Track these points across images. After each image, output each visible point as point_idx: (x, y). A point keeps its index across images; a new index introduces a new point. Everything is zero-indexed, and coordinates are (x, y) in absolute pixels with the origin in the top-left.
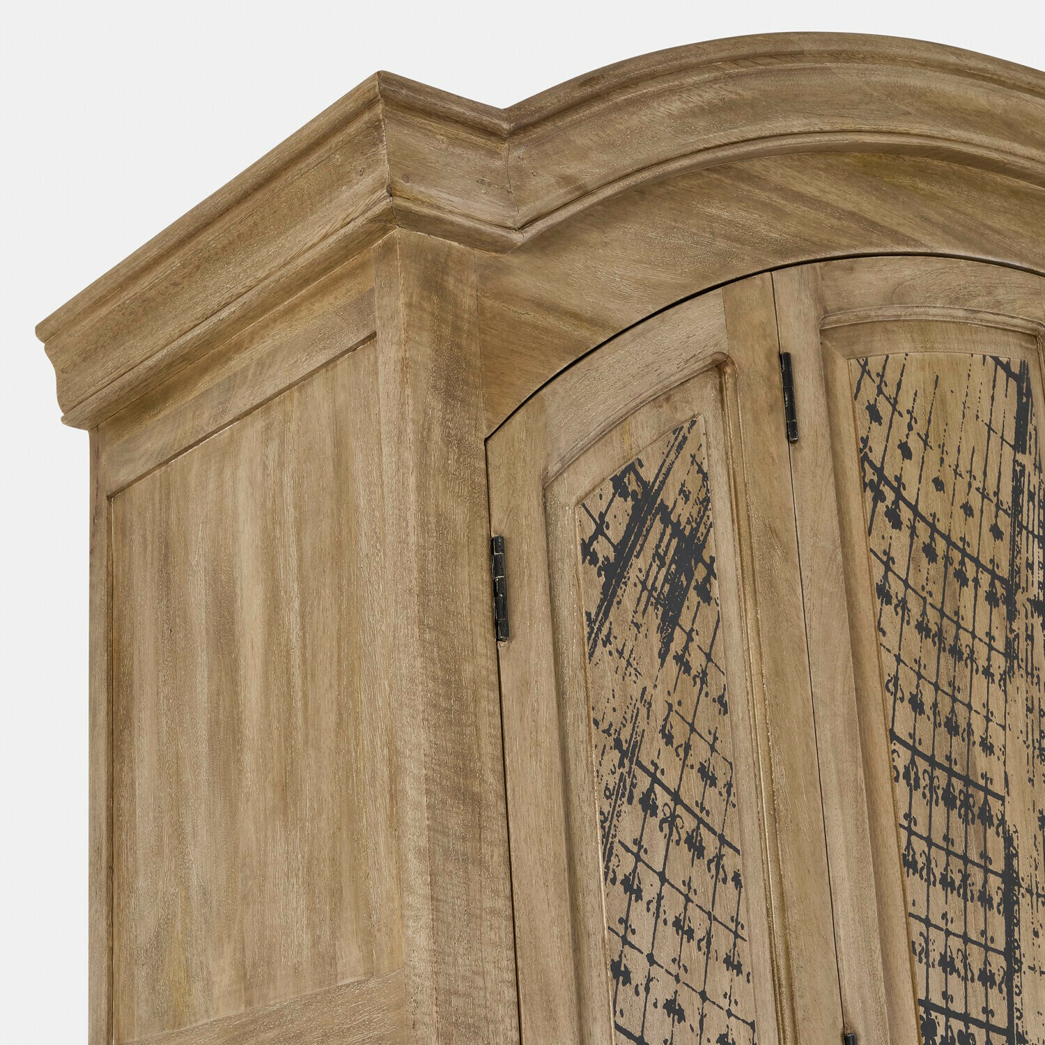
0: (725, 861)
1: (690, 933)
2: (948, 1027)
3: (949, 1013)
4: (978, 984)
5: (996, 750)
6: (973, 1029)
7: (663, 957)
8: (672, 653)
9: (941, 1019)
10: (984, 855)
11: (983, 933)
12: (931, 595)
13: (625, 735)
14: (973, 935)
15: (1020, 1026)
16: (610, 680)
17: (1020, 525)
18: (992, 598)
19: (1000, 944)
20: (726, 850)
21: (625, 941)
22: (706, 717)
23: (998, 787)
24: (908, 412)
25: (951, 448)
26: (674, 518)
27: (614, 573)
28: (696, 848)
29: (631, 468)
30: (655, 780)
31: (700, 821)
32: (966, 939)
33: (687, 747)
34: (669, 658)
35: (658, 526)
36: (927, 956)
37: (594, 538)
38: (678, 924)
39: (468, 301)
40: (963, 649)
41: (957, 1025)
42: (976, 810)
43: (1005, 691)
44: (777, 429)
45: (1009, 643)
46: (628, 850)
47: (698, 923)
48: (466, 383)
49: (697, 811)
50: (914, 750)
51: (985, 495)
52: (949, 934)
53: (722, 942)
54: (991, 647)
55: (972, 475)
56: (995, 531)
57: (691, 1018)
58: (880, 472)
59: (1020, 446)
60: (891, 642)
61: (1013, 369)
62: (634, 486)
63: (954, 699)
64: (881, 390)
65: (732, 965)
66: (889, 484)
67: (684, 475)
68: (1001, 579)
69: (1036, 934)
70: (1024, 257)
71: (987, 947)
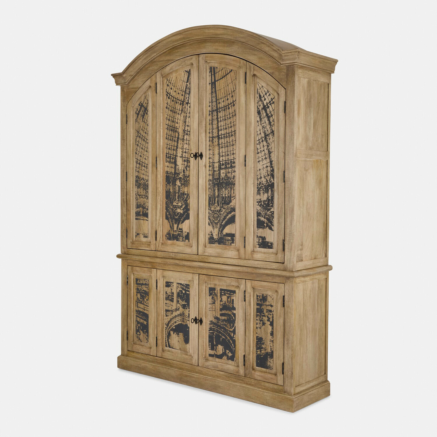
1: (143, 149)
3: (169, 154)
4: (173, 150)
7: (140, 151)
8: (143, 121)
9: (168, 155)
10: (175, 136)
12: (172, 106)
13: (138, 130)
15: (177, 155)
16: (137, 125)
17: (186, 93)
18: (180, 104)
19: (176, 146)
20: (147, 140)
21: (137, 150)
22: (146, 127)
23: (178, 128)
24: (172, 83)
25: (177, 86)
26: (144, 107)
27: (138, 114)
28: (144, 140)
29: (141, 102)
30: (141, 134)
32: (172, 146)
33: (144, 130)
36: (167, 148)
37: (136, 111)
38: (142, 148)
39: (126, 91)
41: (170, 155)
42: (175, 131)
43: (181, 116)
44: (155, 92)
45: (182, 109)
46: (138, 142)
47: (144, 148)
48: (125, 99)
49: (144, 137)
50: (168, 125)
51: (181, 91)
52: (170, 145)
53: (146, 149)
54: (179, 110)
55: (180, 89)
56: (182, 95)
57: (142, 157)
58: (168, 93)
59: (187, 82)
60: (167, 113)
61: (188, 71)
62: (141, 104)
63: (174, 118)
64: (169, 82)
65: (147, 151)
66: (169, 94)
67: (146, 101)
68: (182, 101)
69: (180, 144)
70: (190, 54)
71: (174, 146)
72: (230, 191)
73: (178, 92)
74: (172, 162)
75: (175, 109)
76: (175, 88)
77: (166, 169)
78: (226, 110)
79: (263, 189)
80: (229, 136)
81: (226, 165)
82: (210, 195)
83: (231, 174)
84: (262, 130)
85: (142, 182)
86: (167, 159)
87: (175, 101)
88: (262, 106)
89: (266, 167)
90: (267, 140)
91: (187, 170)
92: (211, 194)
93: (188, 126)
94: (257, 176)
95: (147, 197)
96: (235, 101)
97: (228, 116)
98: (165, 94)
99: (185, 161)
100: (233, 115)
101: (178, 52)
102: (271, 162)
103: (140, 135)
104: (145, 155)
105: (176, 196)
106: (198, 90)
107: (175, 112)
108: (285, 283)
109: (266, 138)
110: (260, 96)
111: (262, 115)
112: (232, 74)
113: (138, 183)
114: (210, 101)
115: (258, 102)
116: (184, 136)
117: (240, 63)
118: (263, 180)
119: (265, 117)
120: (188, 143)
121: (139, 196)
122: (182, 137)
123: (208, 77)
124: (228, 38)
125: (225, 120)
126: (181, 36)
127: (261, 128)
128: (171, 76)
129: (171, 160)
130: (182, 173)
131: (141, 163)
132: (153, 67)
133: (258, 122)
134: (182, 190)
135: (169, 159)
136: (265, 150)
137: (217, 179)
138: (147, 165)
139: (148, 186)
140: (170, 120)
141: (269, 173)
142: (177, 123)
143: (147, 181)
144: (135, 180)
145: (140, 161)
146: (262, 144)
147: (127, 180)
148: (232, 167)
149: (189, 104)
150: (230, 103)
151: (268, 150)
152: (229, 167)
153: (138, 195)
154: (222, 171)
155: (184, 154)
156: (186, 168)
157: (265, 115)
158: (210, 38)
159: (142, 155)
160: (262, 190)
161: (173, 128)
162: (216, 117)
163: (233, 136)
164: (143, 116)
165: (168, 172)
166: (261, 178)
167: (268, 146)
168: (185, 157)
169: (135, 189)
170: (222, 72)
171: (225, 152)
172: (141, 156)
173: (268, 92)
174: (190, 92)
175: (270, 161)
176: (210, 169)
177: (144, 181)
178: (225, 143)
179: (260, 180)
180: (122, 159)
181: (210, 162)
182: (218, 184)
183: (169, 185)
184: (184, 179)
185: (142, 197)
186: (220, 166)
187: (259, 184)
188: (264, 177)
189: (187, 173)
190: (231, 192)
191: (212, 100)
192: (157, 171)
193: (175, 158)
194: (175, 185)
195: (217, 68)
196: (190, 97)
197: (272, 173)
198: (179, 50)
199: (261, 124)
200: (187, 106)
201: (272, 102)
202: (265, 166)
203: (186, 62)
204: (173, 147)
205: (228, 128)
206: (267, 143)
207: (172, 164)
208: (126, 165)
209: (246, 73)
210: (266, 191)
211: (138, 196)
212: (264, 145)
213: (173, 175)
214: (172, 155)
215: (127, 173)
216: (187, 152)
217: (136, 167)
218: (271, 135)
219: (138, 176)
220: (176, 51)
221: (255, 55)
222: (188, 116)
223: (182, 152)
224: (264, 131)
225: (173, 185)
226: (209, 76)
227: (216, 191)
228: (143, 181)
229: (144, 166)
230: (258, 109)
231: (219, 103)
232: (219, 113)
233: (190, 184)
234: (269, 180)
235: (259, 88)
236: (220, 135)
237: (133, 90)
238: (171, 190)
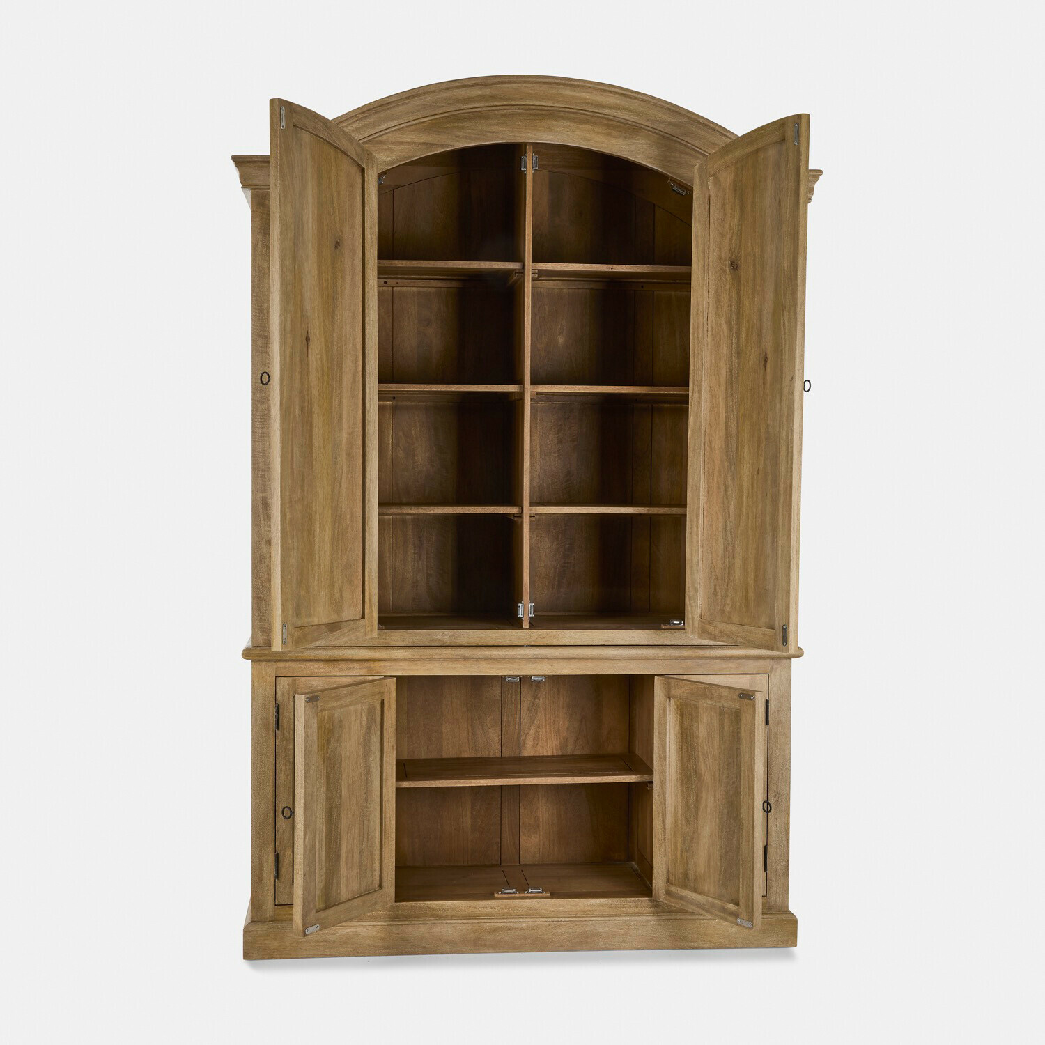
108: (771, 672)
124: (628, 118)
198: (465, 124)
220: (458, 125)
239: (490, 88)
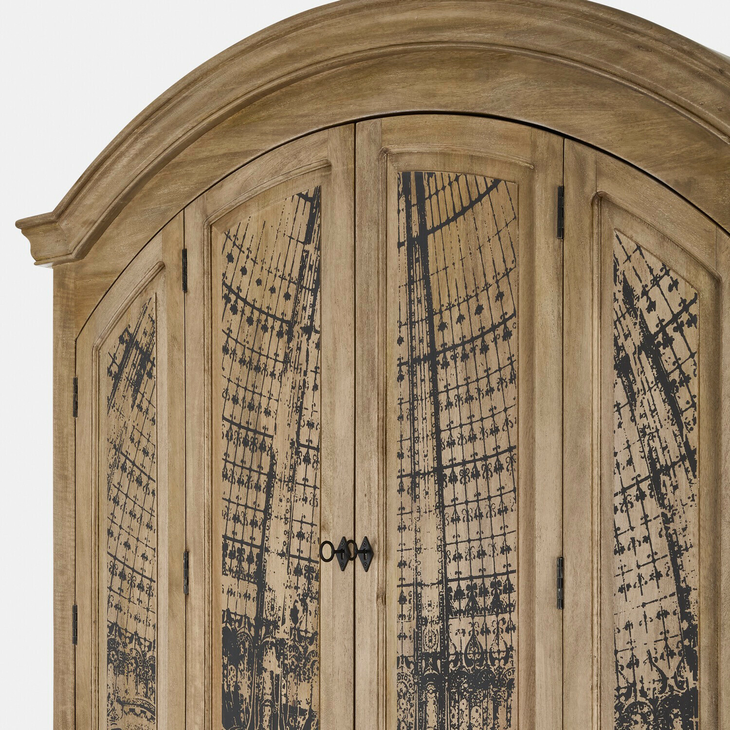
0: (149, 486)
1: (135, 516)
2: (233, 546)
3: (234, 540)
4: (249, 526)
5: (272, 414)
6: (245, 546)
7: (125, 526)
8: (136, 404)
9: (230, 543)
10: (260, 467)
11: (255, 503)
12: (248, 342)
13: (117, 442)
14: (250, 505)
15: (267, 544)
16: (113, 421)
17: (302, 287)
18: (280, 334)
19: (262, 507)
20: (151, 481)
21: (112, 521)
22: (147, 428)
23: (270, 432)
24: (248, 249)
25: (268, 260)
26: (140, 346)
27: (117, 377)
28: (139, 482)
29: (126, 330)
30: (127, 458)
31: (142, 471)
32: (246, 506)
33: (139, 442)
34: (135, 407)
35: (134, 351)
36: (227, 516)
37: (111, 365)
38: (131, 513)
39: (72, 286)
40: (261, 366)
41: (238, 545)
42: (258, 445)
43: (281, 382)
44: (180, 289)
45: (286, 355)
46: (115, 487)
47: (138, 511)
48: (70, 319)
49: (141, 467)
50: (232, 423)
51: (283, 278)
52: (238, 505)
53: (146, 518)
54: (276, 360)
55: (277, 269)
56: (287, 296)
57: (133, 548)
58: (229, 288)
59: (308, 241)
60: (226, 373)
61: (311, 195)
62: (126, 337)
63: (254, 393)
64: (234, 244)
65: (149, 527)
66: (233, 292)
67: (146, 325)
68: (287, 322)
69: (281, 500)
70: (318, 123)
71: (255, 510)
72: (491, 711)
73: (269, 286)
74: (248, 575)
75: (260, 354)
76: (258, 267)
77: (225, 602)
78: (471, 355)
79: (644, 717)
80: (487, 469)
81: (472, 599)
82: (403, 724)
83: (497, 636)
84: (636, 448)
85: (131, 650)
86: (228, 560)
87: (259, 321)
88: (637, 338)
89: (658, 617)
90: (663, 490)
91: (305, 609)
92: (410, 720)
93: (310, 425)
94: (616, 652)
95: (149, 710)
96: (511, 317)
97: (483, 384)
98: (220, 295)
99: (298, 572)
100: (501, 380)
101: (270, 117)
102: (683, 593)
103: (123, 459)
104: (145, 542)
105: (262, 716)
106: (351, 273)
107: (257, 369)
109: (656, 485)
110: (628, 291)
111: (638, 379)
112: (499, 196)
113: (117, 654)
114: (403, 321)
115: (618, 319)
116: (293, 468)
117: (534, 146)
118: (647, 676)
119: (650, 389)
120: (310, 497)
121: (120, 706)
122: (288, 473)
123: (392, 214)
124: (478, 39)
125: (470, 398)
126: (283, 49)
127: (634, 437)
128: (245, 221)
129: (245, 565)
130: (289, 623)
131: (128, 571)
132: (173, 187)
133: (619, 410)
134: (286, 695)
135: (235, 562)
136: (654, 538)
137: (435, 656)
138: (151, 580)
139: (153, 668)
140: (240, 402)
141: (673, 643)
142: (267, 413)
143: (152, 646)
144: (106, 639)
145: (124, 564)
146: (636, 512)
147: (75, 641)
148: (498, 607)
149: (313, 333)
150: (488, 326)
151: (669, 536)
152: (485, 609)
153: (119, 701)
154: (455, 624)
155: (295, 542)
156: (304, 602)
157: (651, 379)
158: (401, 48)
159: (133, 542)
160: (638, 718)
161: (251, 434)
162: (427, 387)
163: (504, 471)
164: (136, 385)
165: (233, 616)
166: (633, 663)
167: (667, 521)
168: (299, 558)
169: (107, 676)
170: (456, 193)
171: (469, 541)
172: (127, 545)
173: (667, 273)
174: (318, 282)
175: (679, 587)
176: (406, 613)
177: (140, 644)
178: (467, 502)
179: (627, 672)
180: (59, 555)
181: (402, 579)
182: (437, 681)
183: (237, 668)
184: (294, 648)
185: (132, 710)
186: (448, 602)
187: (624, 691)
188: (651, 662)
189: (307, 624)
190: (495, 718)
191: (411, 314)
192: (189, 609)
193: (260, 556)
194: (261, 670)
195: (430, 175)
196: (318, 301)
197: (686, 642)
198: (272, 111)
199: (633, 419)
200: (308, 339)
201: (685, 317)
202: (652, 611)
203: (302, 156)
204: (250, 514)
205: (479, 436)
206: (662, 505)
207: (249, 581)
208: (72, 579)
209: (561, 192)
210: (658, 725)
211: (118, 707)
212: (648, 512)
213: (250, 630)
214: (247, 544)
215: (75, 609)
216: (306, 536)
217: (110, 589)
218: (680, 472)
219: (116, 624)
220: (263, 114)
221: (603, 105)
222: (311, 385)
223: (288, 534)
224: (650, 451)
225: (250, 668)
226: (399, 212)
227: (431, 708)
228: (137, 647)
229: (141, 587)
230: (619, 348)
231: (443, 326)
232: (441, 372)
233: (318, 669)
234: (674, 677)
235: (622, 257)
236: (447, 467)
237: (98, 280)
238: (245, 692)
239: (285, 42)
